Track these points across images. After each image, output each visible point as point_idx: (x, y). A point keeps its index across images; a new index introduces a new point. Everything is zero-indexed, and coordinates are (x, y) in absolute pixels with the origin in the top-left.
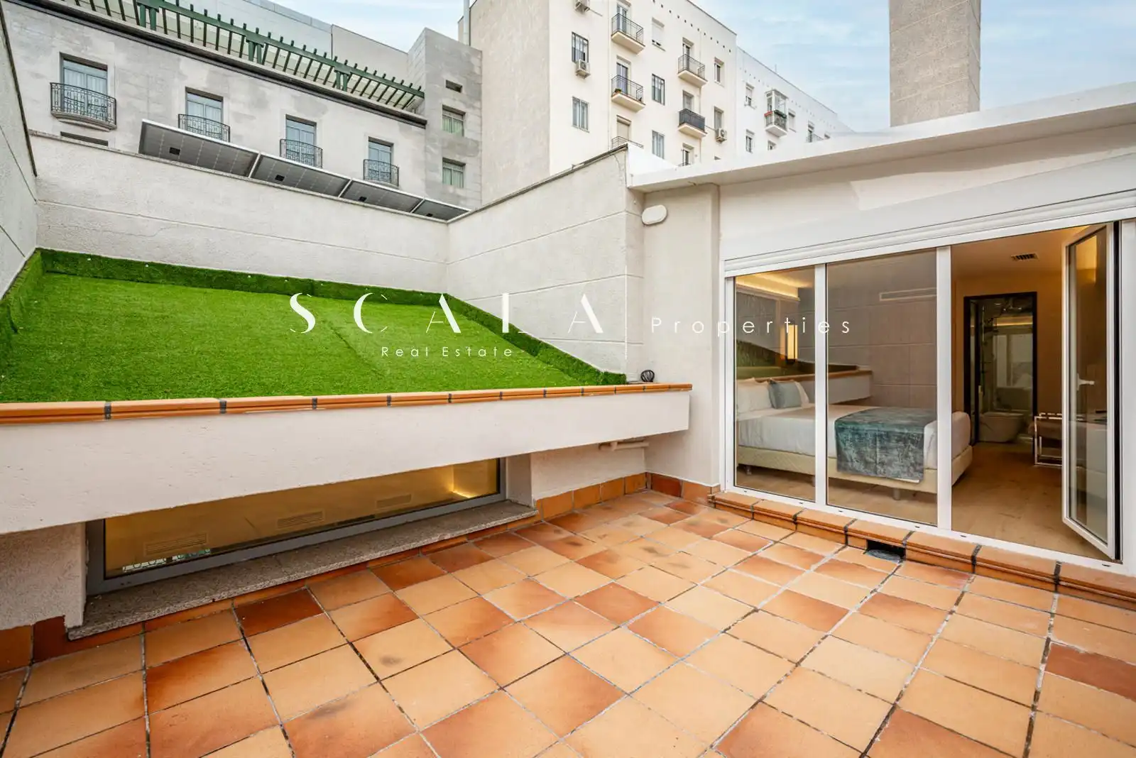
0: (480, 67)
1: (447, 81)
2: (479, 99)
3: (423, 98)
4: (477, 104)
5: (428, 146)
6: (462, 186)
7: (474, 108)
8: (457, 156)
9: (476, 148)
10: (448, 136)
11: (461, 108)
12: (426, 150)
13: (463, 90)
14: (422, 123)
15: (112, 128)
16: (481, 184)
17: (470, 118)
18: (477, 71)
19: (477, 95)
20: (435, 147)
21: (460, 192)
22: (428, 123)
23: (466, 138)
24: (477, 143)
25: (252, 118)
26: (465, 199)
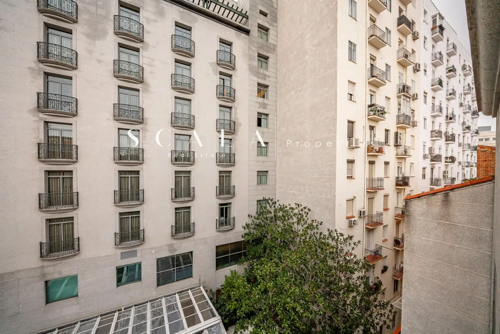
0: (277, 4)
1: (260, 10)
2: (276, 22)
3: (247, 19)
4: (275, 24)
5: (251, 46)
6: (267, 69)
7: (273, 26)
8: (265, 52)
9: (274, 48)
10: (261, 41)
11: (267, 25)
12: (249, 48)
13: (268, 15)
14: (247, 32)
15: (75, 22)
16: (276, 69)
17: (272, 32)
18: (275, 6)
19: (275, 19)
20: (254, 47)
21: (266, 73)
22: (251, 32)
23: (270, 43)
24: (275, 46)
25: (156, 21)
26: (269, 77)
